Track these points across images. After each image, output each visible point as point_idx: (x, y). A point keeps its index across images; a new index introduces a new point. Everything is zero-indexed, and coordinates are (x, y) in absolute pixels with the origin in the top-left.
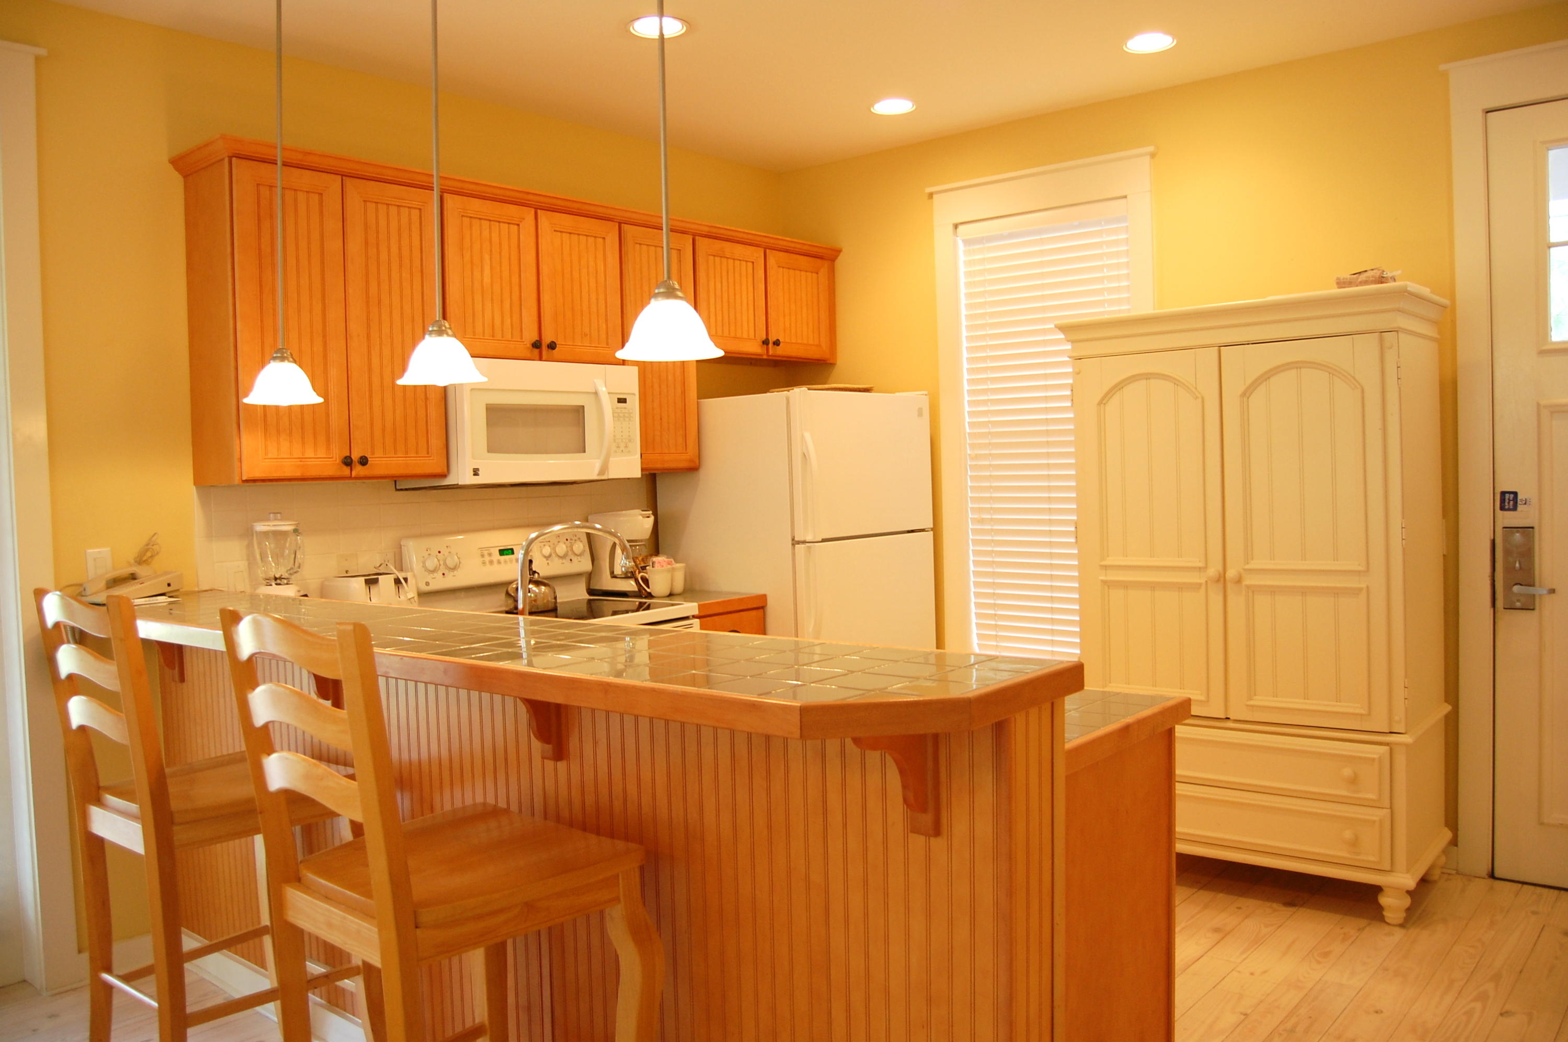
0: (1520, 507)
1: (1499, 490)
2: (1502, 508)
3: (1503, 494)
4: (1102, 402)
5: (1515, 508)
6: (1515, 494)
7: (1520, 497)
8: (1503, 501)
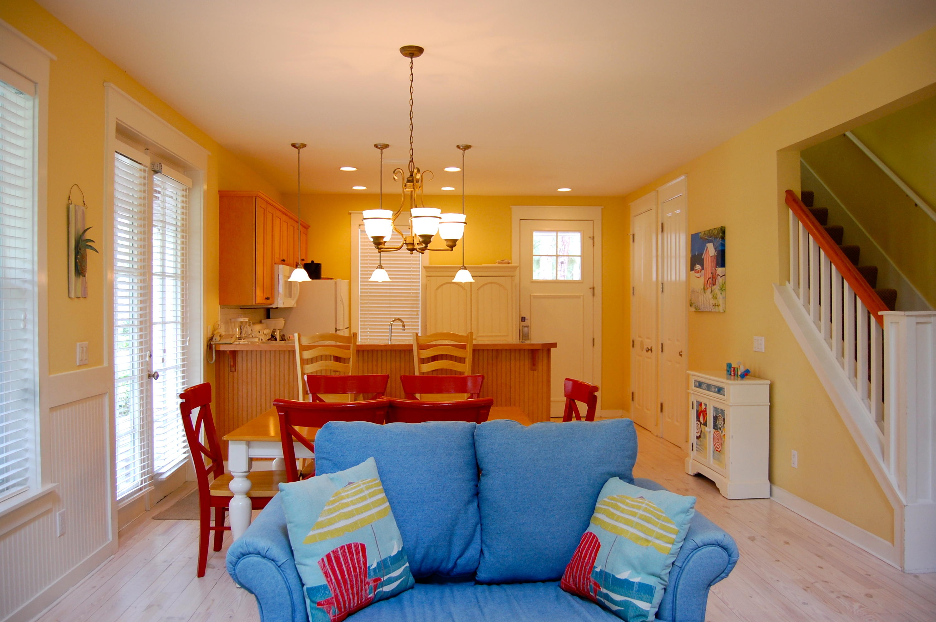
0: (526, 321)
1: (521, 316)
2: (522, 321)
3: (522, 317)
4: (437, 289)
5: (525, 321)
6: (525, 317)
7: (526, 318)
8: (522, 319)
